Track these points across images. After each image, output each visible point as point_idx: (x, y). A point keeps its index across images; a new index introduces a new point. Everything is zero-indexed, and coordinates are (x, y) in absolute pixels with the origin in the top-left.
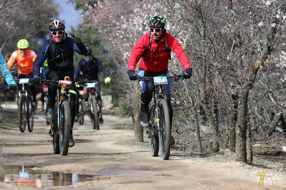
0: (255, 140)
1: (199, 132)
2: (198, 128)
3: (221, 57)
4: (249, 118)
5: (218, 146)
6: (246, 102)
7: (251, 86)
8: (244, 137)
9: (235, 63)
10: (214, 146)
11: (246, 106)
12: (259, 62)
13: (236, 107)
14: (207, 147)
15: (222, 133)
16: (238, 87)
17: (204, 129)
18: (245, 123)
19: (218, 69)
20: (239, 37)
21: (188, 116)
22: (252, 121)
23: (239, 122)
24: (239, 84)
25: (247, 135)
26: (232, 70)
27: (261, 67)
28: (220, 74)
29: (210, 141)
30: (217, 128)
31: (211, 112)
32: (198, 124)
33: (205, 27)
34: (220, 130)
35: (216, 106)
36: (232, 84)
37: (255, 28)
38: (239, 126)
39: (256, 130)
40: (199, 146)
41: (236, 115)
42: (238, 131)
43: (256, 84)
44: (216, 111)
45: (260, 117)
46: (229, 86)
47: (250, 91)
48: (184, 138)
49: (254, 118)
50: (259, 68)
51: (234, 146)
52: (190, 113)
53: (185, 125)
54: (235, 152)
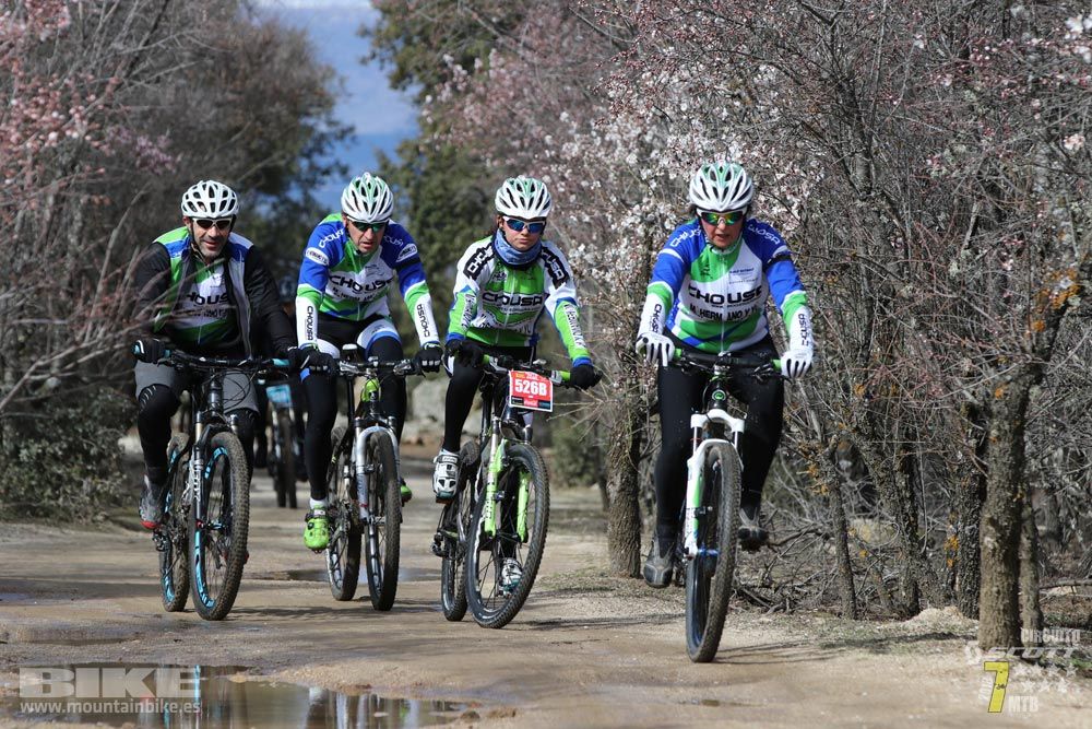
0: (1054, 572)
1: (845, 540)
2: (844, 526)
3: (927, 266)
4: (1031, 492)
5: (917, 594)
6: (1019, 432)
7: (1037, 373)
8: (1012, 563)
9: (981, 286)
10: (903, 595)
11: (1018, 447)
12: (1066, 283)
13: (981, 450)
14: (875, 598)
15: (932, 544)
16: (991, 375)
17: (864, 528)
18: (1016, 511)
19: (917, 311)
20: (993, 189)
21: (806, 480)
22: (1041, 502)
23: (993, 507)
24: (995, 364)
25: (1024, 555)
26: (971, 312)
27: (1076, 302)
28: (922, 326)
29: (888, 574)
30: (912, 528)
31: (888, 469)
32: (841, 512)
33: (867, 154)
34: (924, 533)
35: (906, 447)
36: (966, 365)
37: (1052, 156)
38: (992, 522)
39: (1057, 535)
40: (845, 593)
41: (983, 480)
42: (989, 541)
43: (1056, 366)
44: (909, 466)
45: (1073, 487)
46: (958, 372)
47: (1035, 391)
48: (790, 565)
49: (1051, 490)
50: (1067, 304)
51: (974, 593)
52: (812, 470)
53: (794, 516)
54: (977, 615)
